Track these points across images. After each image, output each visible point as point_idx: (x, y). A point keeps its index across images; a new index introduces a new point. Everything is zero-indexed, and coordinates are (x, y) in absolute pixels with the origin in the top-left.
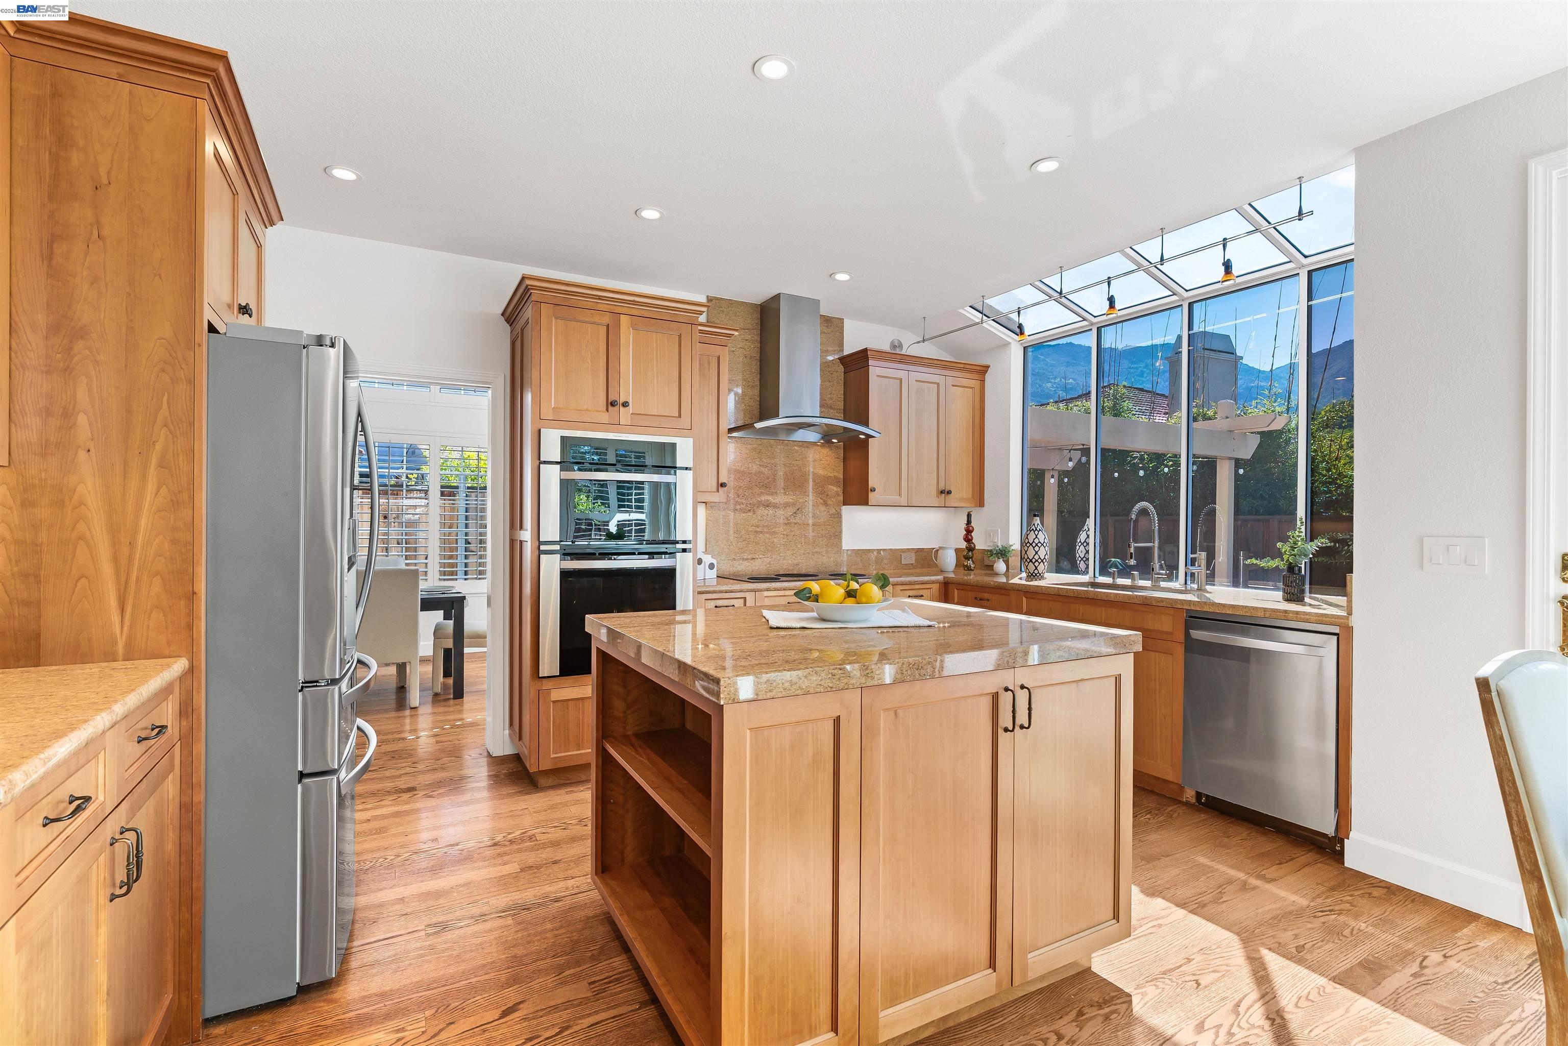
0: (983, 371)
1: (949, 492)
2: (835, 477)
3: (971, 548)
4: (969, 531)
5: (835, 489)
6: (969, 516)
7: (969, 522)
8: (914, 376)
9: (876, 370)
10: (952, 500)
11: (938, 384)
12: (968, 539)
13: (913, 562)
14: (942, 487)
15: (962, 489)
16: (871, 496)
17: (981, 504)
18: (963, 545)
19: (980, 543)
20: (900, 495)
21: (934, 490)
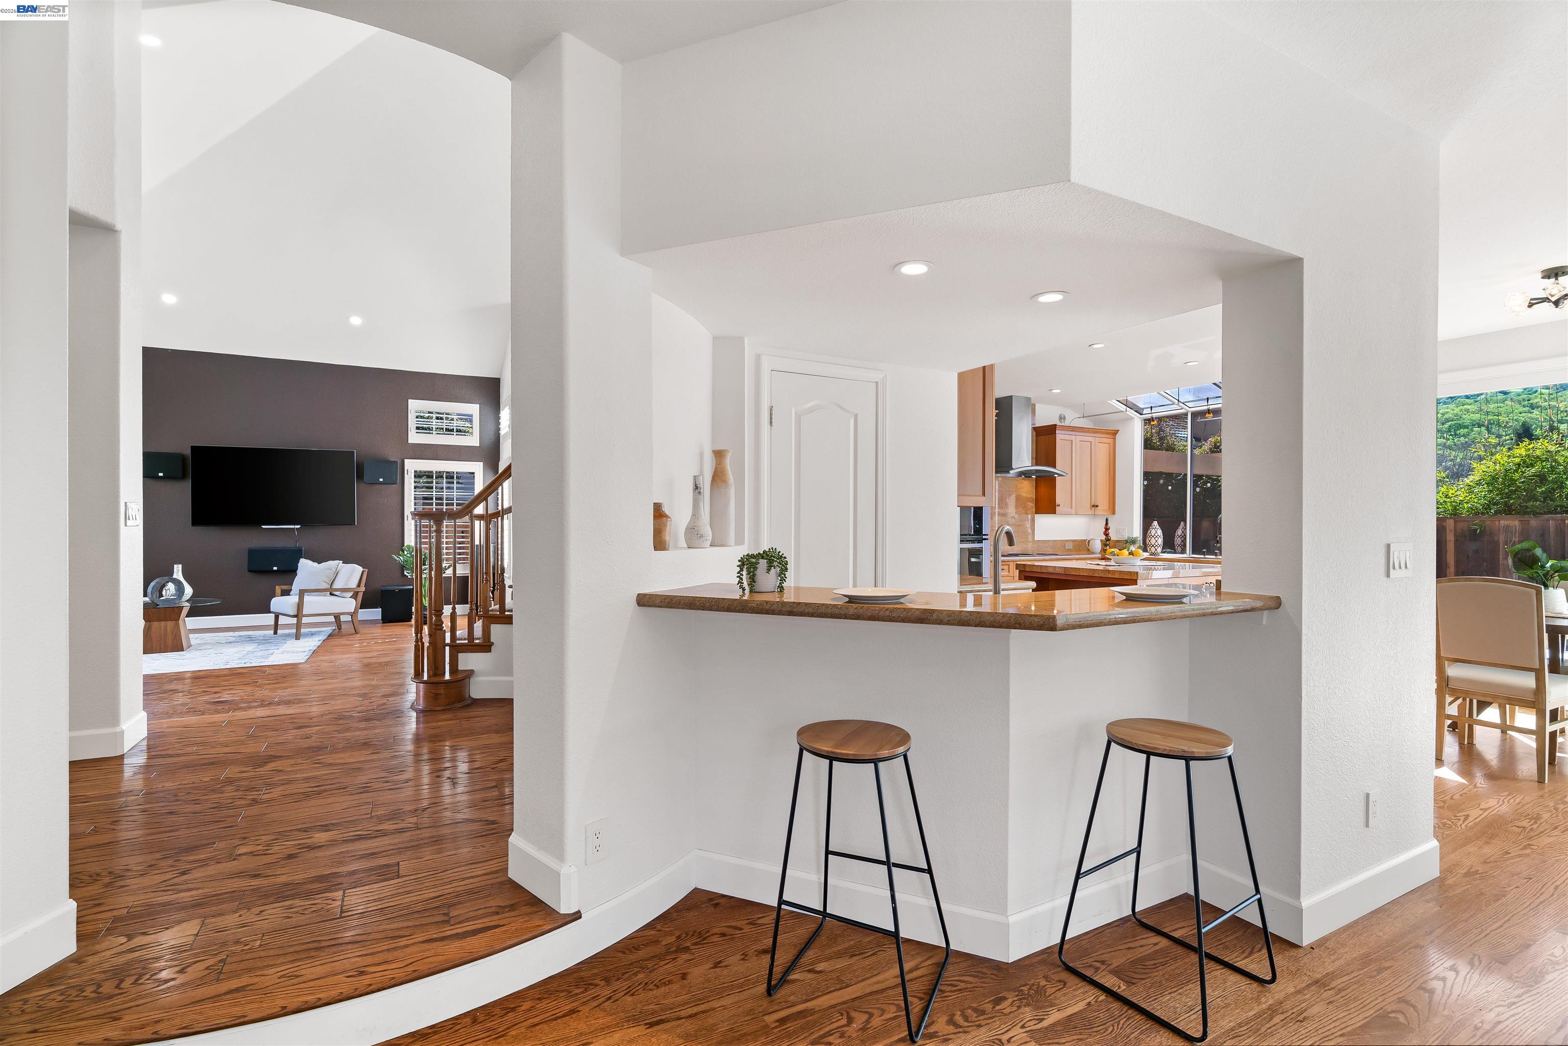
0: (1115, 433)
1: (1097, 506)
2: (1032, 498)
3: (1108, 540)
4: (1107, 529)
5: (1031, 505)
6: (1107, 520)
7: (1107, 524)
8: (1079, 438)
9: (1060, 436)
10: (1099, 511)
11: (1091, 442)
12: (1106, 534)
13: (1072, 548)
14: (1093, 503)
15: (1103, 504)
16: (1057, 508)
17: (1114, 513)
18: (1104, 537)
19: (1113, 536)
20: (1071, 508)
21: (1089, 505)
